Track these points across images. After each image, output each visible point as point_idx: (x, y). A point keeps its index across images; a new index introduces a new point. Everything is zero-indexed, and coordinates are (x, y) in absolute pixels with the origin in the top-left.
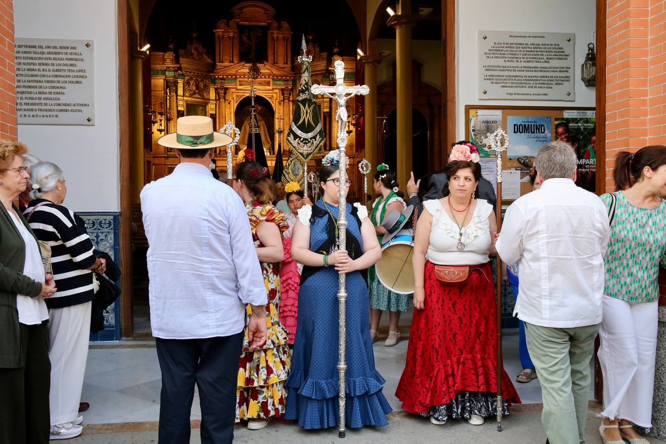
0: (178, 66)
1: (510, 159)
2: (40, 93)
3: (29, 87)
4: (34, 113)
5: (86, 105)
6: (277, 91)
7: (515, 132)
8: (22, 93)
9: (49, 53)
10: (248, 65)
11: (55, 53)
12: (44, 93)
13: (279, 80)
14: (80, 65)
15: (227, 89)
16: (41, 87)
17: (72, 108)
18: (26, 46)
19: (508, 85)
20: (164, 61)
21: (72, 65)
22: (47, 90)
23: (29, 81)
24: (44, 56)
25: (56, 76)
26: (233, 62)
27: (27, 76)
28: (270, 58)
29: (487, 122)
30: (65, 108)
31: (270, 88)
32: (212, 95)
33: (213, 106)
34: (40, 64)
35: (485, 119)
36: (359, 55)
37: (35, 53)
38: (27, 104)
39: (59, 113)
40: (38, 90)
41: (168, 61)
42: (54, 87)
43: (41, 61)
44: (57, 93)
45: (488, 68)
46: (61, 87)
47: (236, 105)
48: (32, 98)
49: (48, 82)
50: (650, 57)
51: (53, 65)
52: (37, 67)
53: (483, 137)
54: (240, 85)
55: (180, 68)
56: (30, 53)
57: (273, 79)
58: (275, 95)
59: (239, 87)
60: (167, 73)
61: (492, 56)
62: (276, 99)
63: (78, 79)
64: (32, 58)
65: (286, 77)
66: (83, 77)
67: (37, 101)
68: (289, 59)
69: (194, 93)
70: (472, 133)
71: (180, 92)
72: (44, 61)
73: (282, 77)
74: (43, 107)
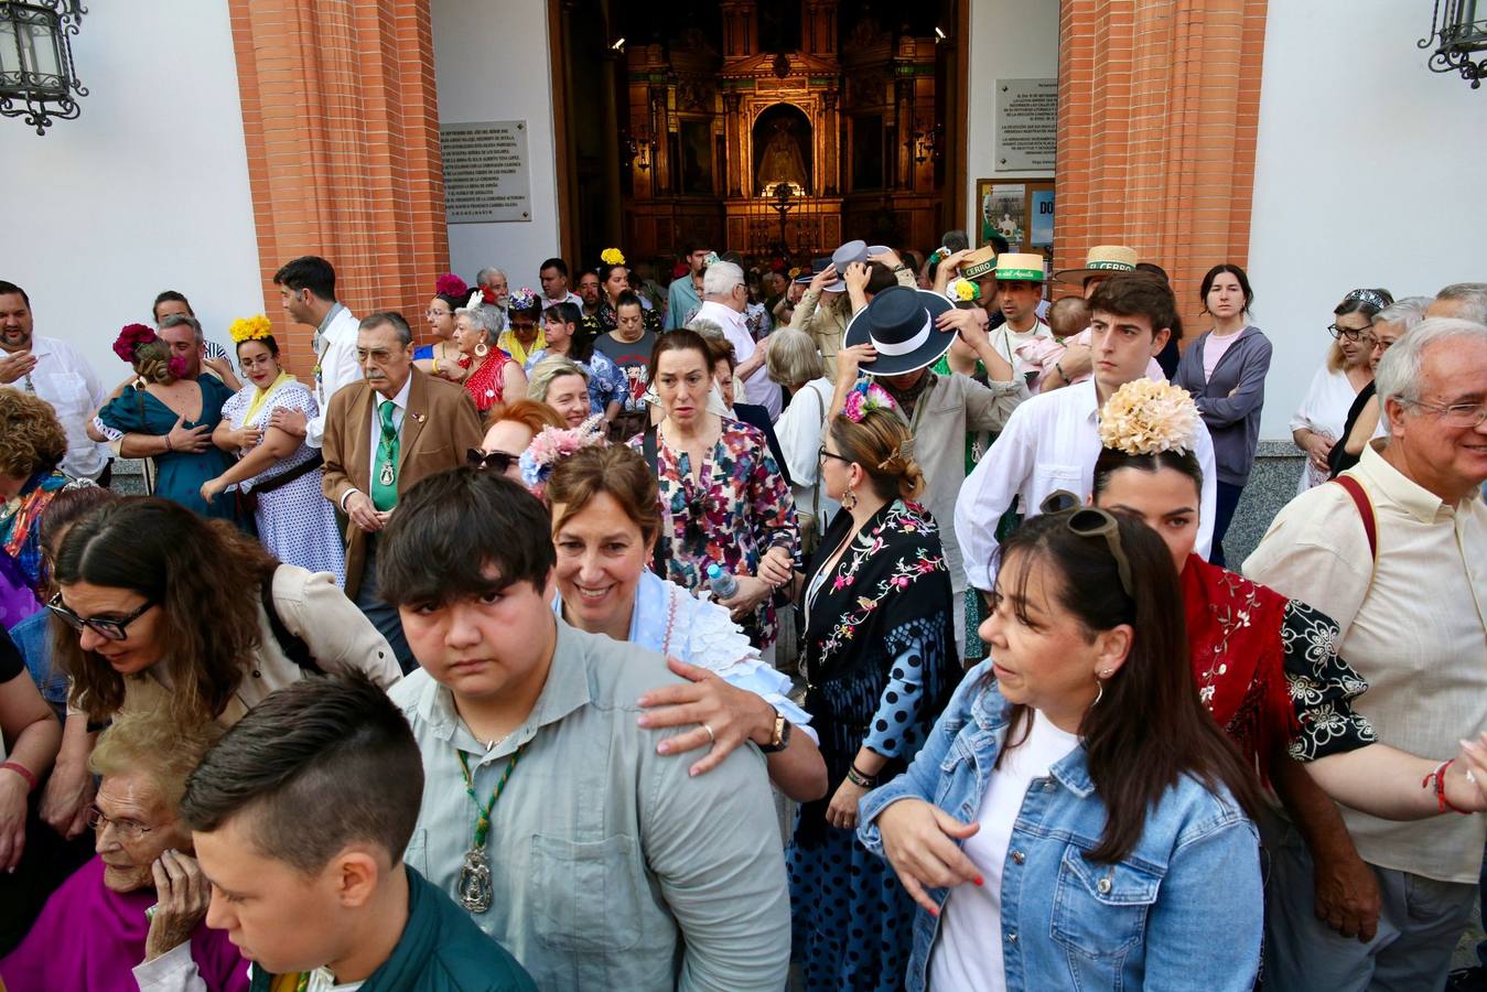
0: (667, 65)
1: (1035, 248)
2: (472, 186)
3: (460, 180)
4: (467, 210)
5: (521, 198)
6: (815, 95)
7: (1042, 212)
8: (454, 187)
9: (479, 139)
10: (771, 57)
11: (486, 139)
12: (477, 186)
13: (819, 78)
14: (513, 151)
15: (740, 95)
16: (472, 180)
17: (507, 201)
18: (455, 133)
19: (1035, 150)
20: (647, 58)
21: (504, 151)
22: (480, 183)
23: (460, 173)
24: (474, 143)
25: (488, 165)
26: (748, 54)
27: (456, 167)
28: (806, 44)
29: (1006, 200)
30: (499, 202)
31: (806, 91)
32: (719, 106)
33: (720, 123)
34: (470, 153)
35: (1003, 195)
36: (939, 36)
37: (464, 140)
38: (459, 200)
39: (492, 209)
40: (469, 183)
41: (653, 58)
42: (485, 179)
43: (471, 149)
44: (490, 185)
45: (1008, 130)
46: (494, 178)
47: (754, 120)
48: (464, 193)
49: (480, 173)
50: (1091, 170)
51: (484, 152)
52: (467, 156)
53: (999, 220)
54: (760, 89)
55: (670, 69)
56: (459, 140)
57: (810, 78)
58: (812, 102)
59: (758, 92)
60: (651, 77)
61: (1014, 112)
62: (815, 108)
63: (511, 168)
64: (461, 147)
65: (829, 72)
66: (515, 165)
67: (469, 196)
68: (834, 43)
69: (692, 106)
70: (986, 215)
71: (672, 104)
72: (474, 149)
73: (823, 73)
74: (476, 203)
